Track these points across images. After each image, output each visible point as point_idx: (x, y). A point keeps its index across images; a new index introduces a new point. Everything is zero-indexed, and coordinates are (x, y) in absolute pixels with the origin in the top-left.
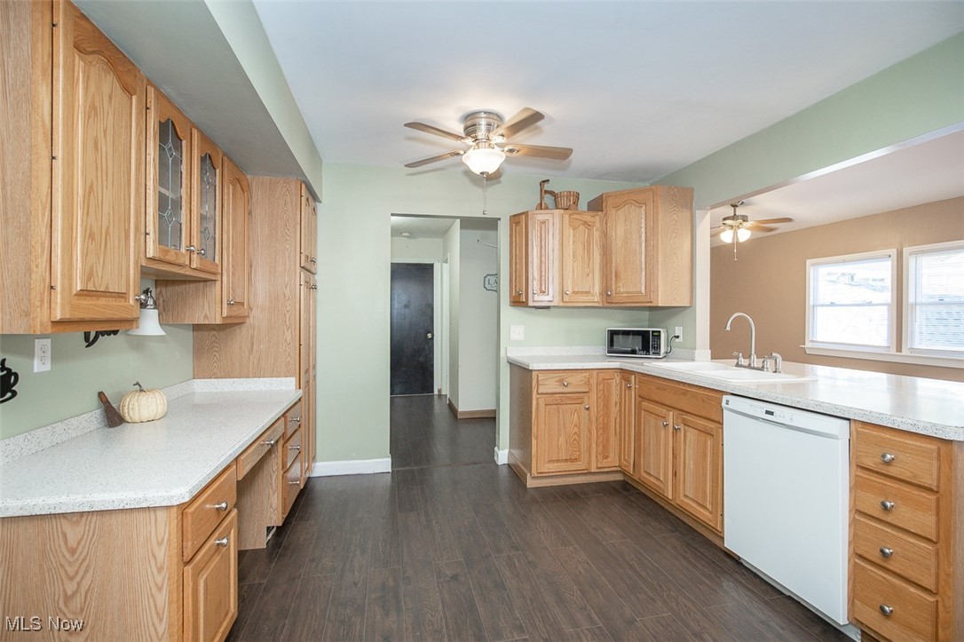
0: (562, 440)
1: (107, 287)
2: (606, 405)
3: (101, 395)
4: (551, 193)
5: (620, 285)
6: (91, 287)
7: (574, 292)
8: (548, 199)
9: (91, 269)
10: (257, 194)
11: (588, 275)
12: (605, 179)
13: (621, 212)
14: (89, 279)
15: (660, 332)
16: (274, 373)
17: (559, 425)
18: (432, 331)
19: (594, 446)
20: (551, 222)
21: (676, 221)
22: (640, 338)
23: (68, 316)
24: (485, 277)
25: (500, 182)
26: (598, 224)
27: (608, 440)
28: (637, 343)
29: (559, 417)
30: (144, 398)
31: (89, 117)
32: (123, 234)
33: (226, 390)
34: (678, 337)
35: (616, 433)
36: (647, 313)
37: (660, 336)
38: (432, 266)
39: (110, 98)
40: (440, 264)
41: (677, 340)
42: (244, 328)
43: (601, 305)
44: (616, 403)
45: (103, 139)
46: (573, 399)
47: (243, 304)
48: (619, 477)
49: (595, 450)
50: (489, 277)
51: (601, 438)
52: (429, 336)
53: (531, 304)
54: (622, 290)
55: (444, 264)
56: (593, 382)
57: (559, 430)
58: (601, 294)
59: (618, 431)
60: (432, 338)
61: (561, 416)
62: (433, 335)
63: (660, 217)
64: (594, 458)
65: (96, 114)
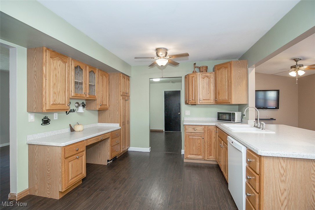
0: (194, 148)
1: (59, 103)
2: (211, 138)
3: (70, 125)
4: (197, 67)
5: (220, 97)
6: (55, 103)
7: (203, 100)
8: (197, 70)
9: (55, 100)
10: (111, 77)
11: (208, 94)
12: (218, 60)
13: (220, 71)
14: (54, 102)
15: (235, 113)
16: (114, 122)
17: (193, 143)
19: (206, 151)
20: (195, 77)
21: (240, 73)
22: (228, 115)
23: (49, 109)
25: (179, 66)
26: (212, 76)
27: (211, 150)
28: (227, 117)
29: (193, 140)
30: (78, 126)
31: (54, 70)
32: (63, 92)
33: (104, 126)
34: (244, 115)
35: (214, 148)
36: (238, 106)
37: (235, 115)
38: (180, 91)
39: (60, 65)
41: (244, 116)
42: (108, 110)
43: (214, 104)
44: (214, 137)
45: (58, 74)
46: (198, 135)
47: (106, 105)
48: (215, 163)
49: (207, 153)
51: (209, 149)
52: (179, 113)
53: (189, 104)
54: (220, 98)
56: (206, 130)
57: (193, 145)
58: (213, 100)
59: (215, 147)
61: (194, 140)
63: (233, 72)
64: (206, 155)
65: (56, 69)
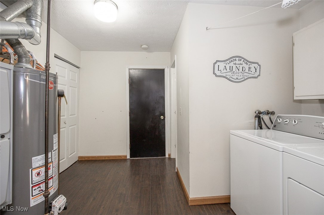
18: (163, 114)
24: (215, 63)
38: (163, 71)
40: (169, 69)
50: (218, 63)
52: (162, 117)
55: (172, 69)
60: (164, 119)
62: (164, 117)
